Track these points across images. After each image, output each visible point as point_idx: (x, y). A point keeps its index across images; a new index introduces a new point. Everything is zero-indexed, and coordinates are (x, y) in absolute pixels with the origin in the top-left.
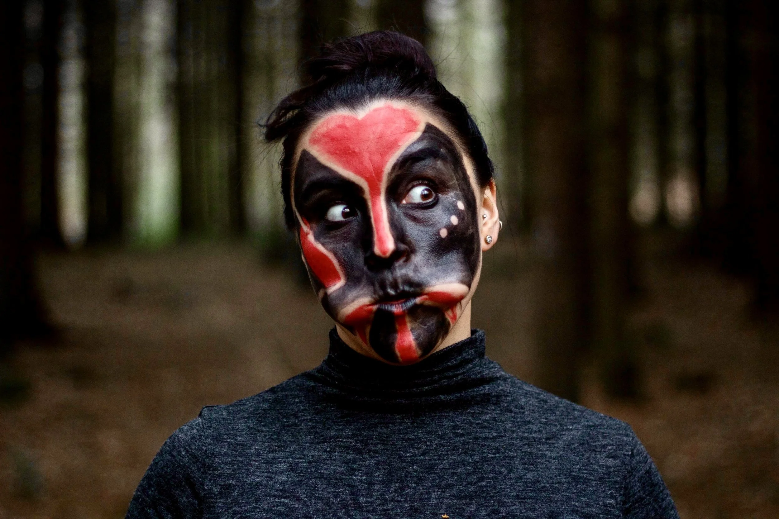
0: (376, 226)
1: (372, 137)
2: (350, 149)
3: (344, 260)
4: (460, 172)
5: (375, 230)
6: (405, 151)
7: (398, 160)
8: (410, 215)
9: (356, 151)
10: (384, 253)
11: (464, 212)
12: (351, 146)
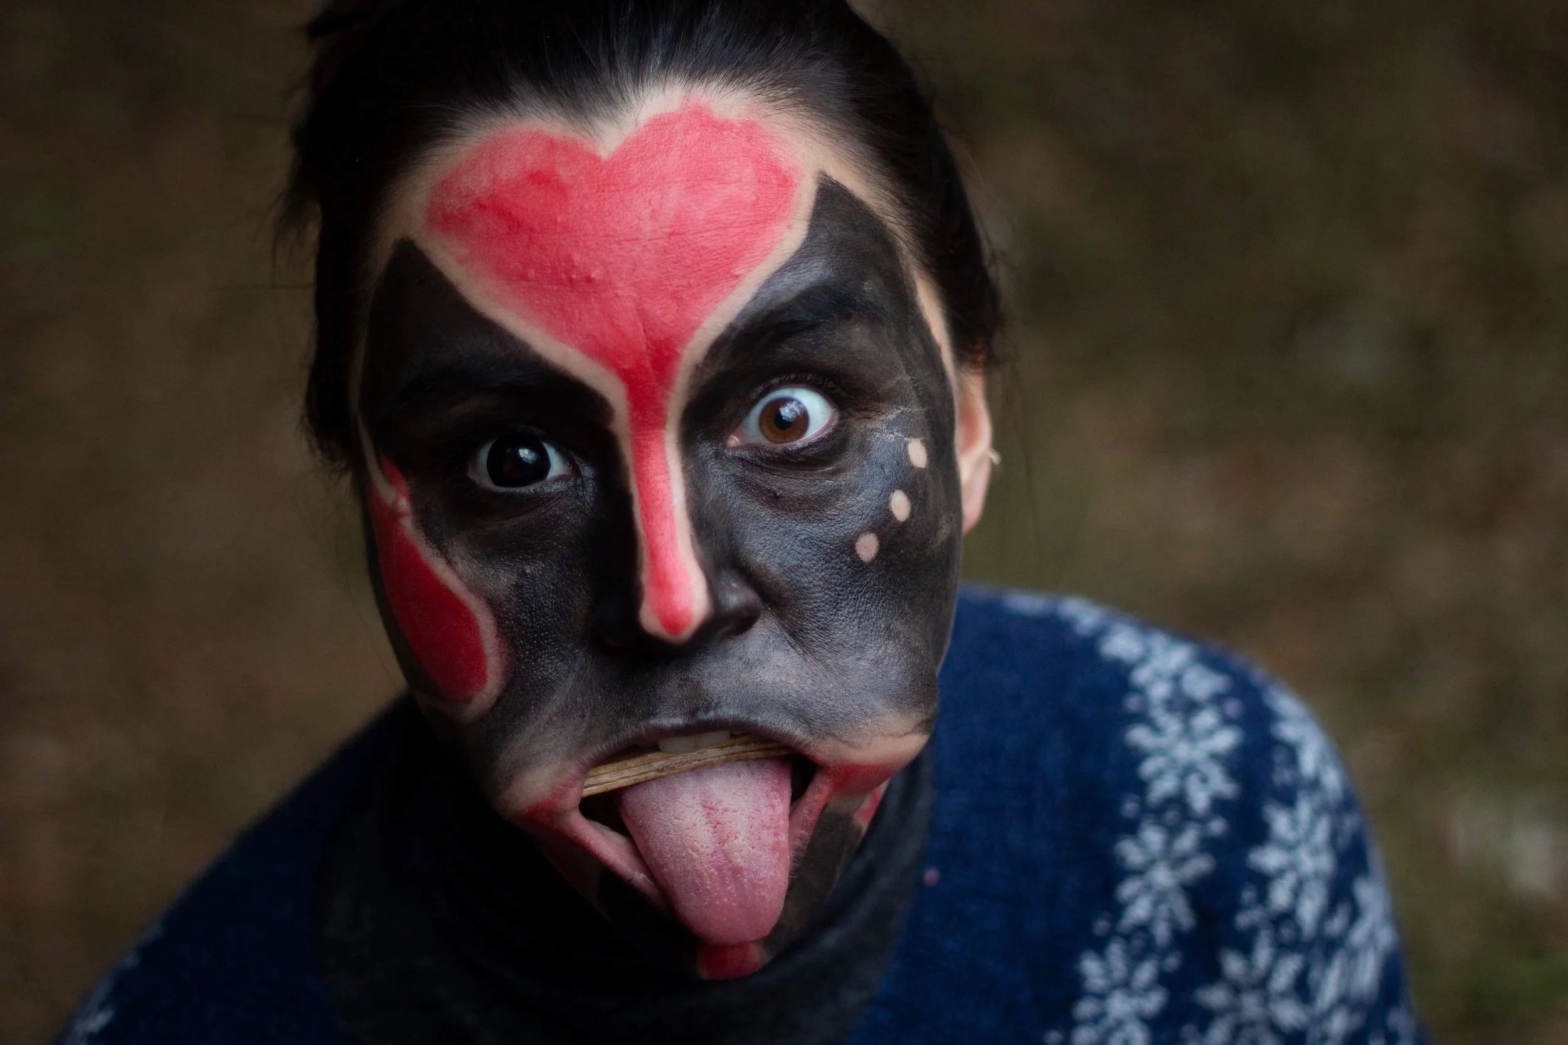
0: (647, 531)
1: (647, 227)
2: (573, 266)
3: (518, 621)
4: (915, 342)
5: (643, 543)
6: (755, 298)
7: (731, 327)
8: (758, 486)
9: (593, 275)
10: (672, 624)
11: (929, 477)
12: (577, 257)
